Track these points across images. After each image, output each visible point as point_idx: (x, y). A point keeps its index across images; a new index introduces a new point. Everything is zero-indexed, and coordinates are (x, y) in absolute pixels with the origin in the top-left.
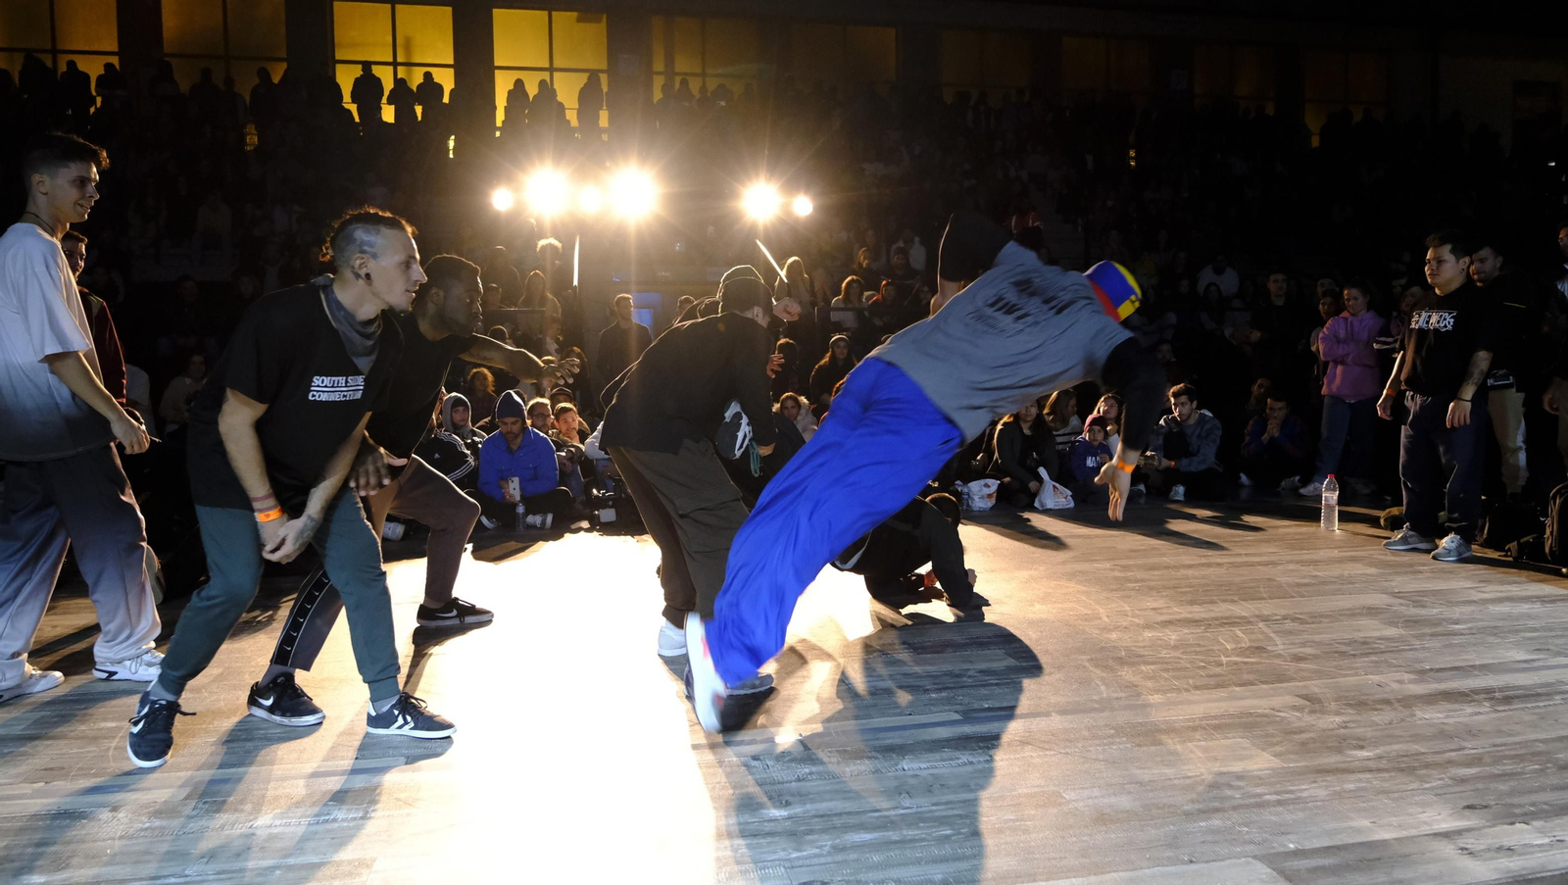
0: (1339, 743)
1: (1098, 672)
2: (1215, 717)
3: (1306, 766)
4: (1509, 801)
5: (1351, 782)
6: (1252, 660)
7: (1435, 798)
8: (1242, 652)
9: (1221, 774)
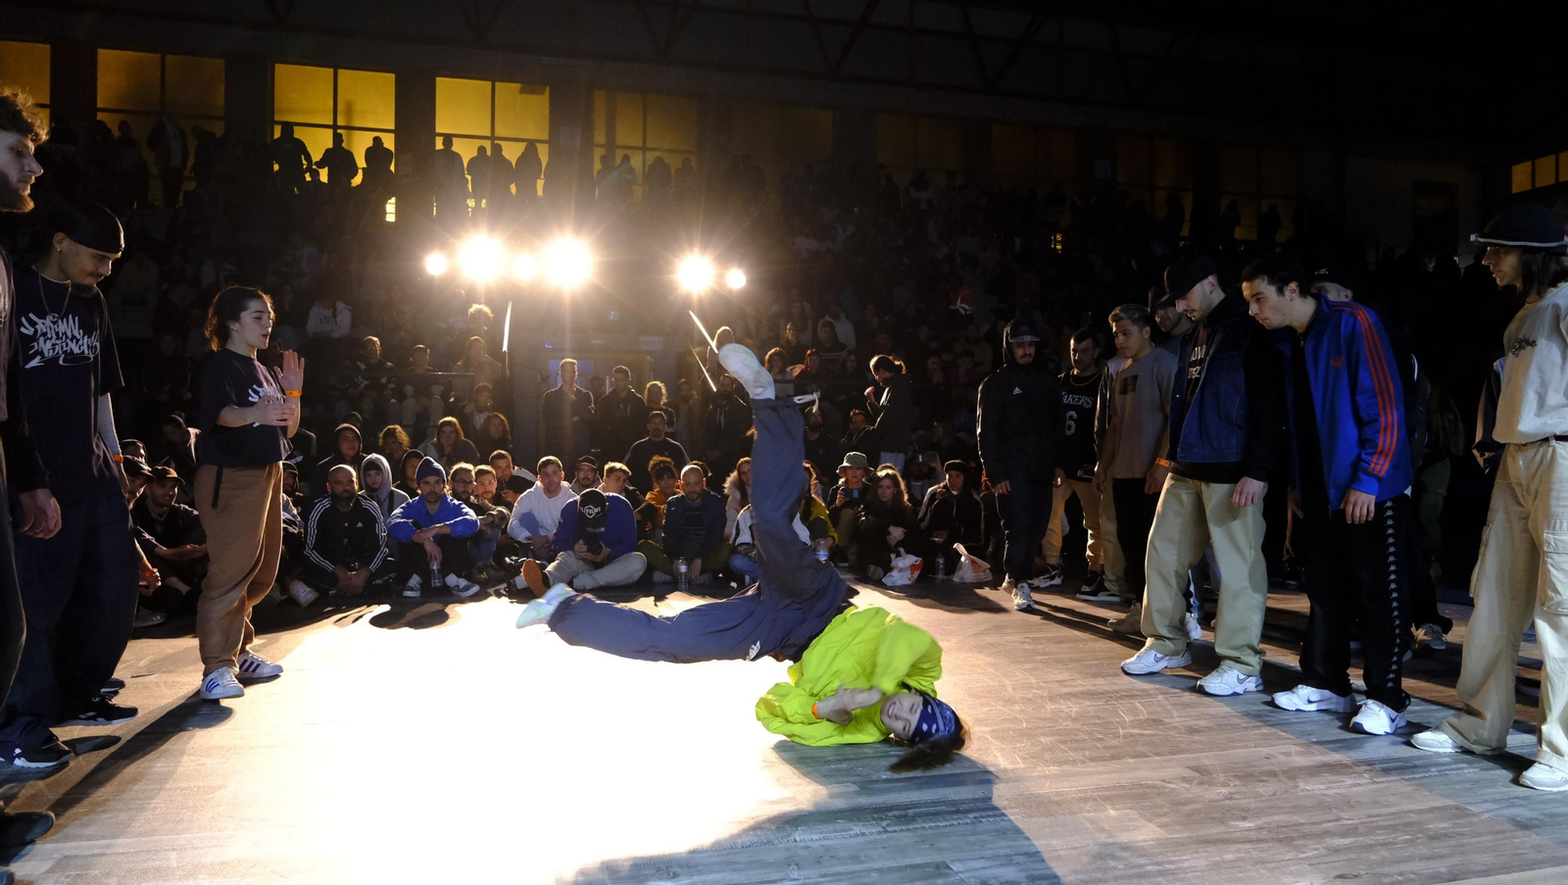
0: (1222, 813)
1: (997, 743)
2: (1106, 789)
3: (1189, 837)
4: (1378, 870)
5: (1231, 853)
6: (1148, 732)
7: (1309, 868)
8: (1140, 724)
9: (1106, 845)
